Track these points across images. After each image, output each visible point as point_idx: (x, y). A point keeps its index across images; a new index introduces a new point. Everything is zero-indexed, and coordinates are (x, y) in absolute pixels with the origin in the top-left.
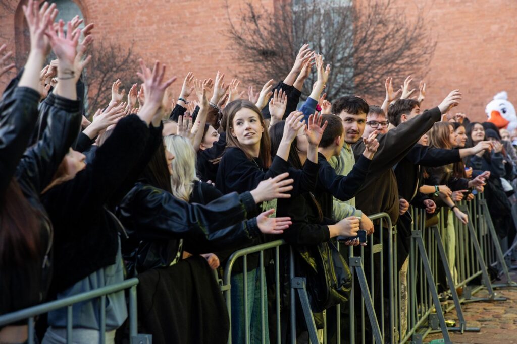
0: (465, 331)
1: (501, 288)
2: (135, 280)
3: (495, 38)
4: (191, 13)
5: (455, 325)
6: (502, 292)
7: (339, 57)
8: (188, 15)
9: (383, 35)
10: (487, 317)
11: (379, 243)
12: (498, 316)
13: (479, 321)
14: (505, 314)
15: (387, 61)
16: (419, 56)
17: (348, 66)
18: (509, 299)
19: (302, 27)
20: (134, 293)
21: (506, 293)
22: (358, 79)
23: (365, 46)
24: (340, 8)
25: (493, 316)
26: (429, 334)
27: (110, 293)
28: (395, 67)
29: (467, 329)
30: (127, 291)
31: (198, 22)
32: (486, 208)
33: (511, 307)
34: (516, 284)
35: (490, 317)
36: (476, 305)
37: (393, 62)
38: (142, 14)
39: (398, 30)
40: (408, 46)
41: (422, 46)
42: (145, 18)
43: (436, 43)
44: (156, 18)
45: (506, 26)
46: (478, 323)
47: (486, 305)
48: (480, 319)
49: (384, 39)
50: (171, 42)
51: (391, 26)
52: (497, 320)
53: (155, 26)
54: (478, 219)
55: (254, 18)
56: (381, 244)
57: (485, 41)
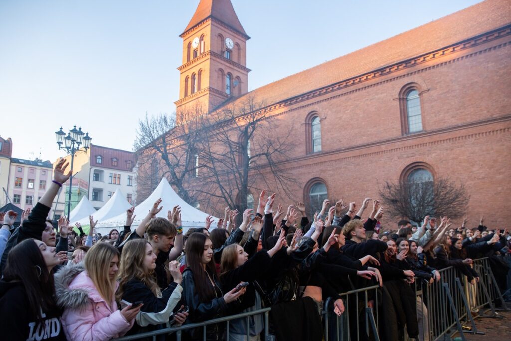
0: (476, 333)
1: (501, 311)
2: (270, 308)
3: (500, 193)
4: (367, 186)
5: (470, 330)
6: (502, 313)
7: (426, 202)
8: (365, 187)
9: (445, 193)
10: (490, 326)
11: (420, 289)
12: (497, 326)
13: (486, 328)
14: (501, 325)
15: (447, 203)
16: (463, 201)
17: (430, 205)
18: (504, 317)
19: (408, 190)
20: (267, 315)
21: (504, 313)
22: (435, 211)
23: (437, 197)
24: (426, 182)
25: (494, 326)
26: (457, 333)
27: (255, 314)
28: (451, 205)
29: (477, 332)
30: (264, 313)
31: (369, 189)
32: (491, 271)
33: (505, 322)
34: (509, 309)
35: (492, 327)
36: (486, 319)
37: (451, 203)
38: (348, 188)
39: (451, 190)
40: (457, 197)
41: (463, 197)
42: (349, 189)
43: (470, 196)
44: (353, 188)
45: (505, 188)
46: (485, 329)
47: (491, 319)
48: (486, 327)
49: (445, 194)
50: (359, 197)
51: (448, 188)
52: (496, 328)
53: (353, 192)
54: (486, 276)
55: (389, 187)
56: (422, 291)
57: (495, 194)
